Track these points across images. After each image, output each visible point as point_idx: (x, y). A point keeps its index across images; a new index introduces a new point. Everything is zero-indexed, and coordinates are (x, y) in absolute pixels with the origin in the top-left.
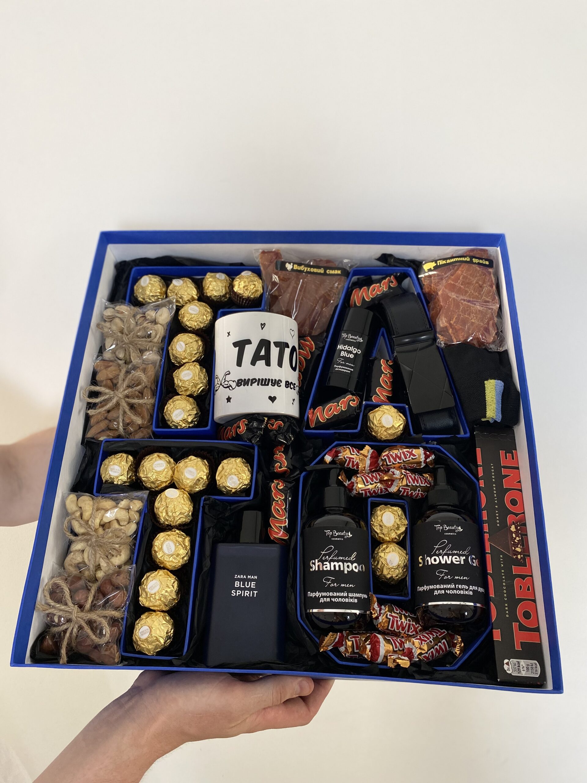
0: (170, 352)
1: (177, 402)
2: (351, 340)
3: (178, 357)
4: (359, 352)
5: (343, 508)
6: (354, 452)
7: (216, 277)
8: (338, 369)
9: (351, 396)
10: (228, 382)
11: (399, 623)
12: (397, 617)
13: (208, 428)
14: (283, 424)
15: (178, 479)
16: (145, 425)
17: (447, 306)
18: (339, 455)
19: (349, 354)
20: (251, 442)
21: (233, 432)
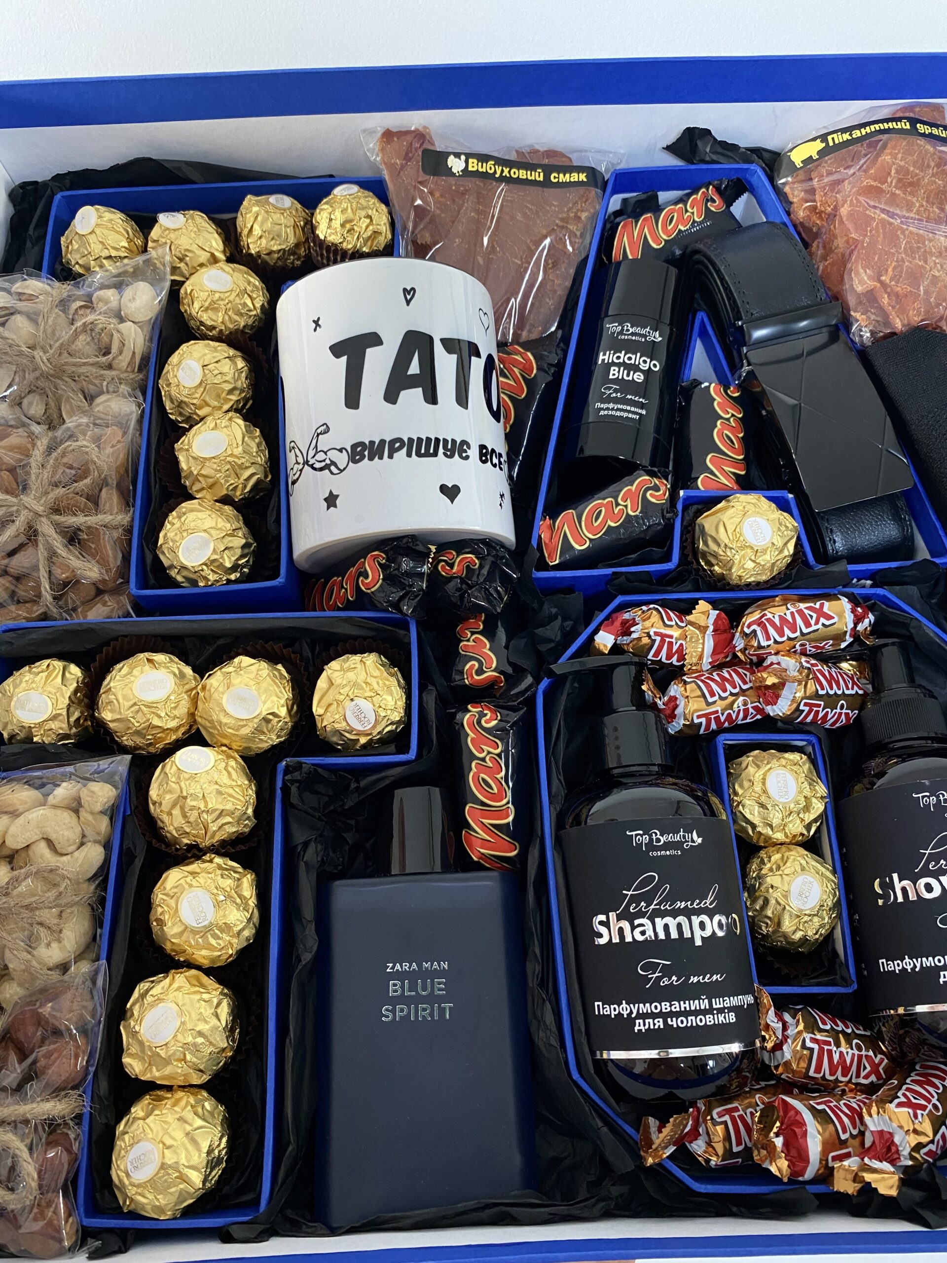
0: (163, 393)
1: (191, 516)
2: (634, 338)
3: (185, 403)
4: (655, 366)
5: (659, 765)
6: (670, 619)
7: (269, 203)
8: (606, 412)
9: (647, 478)
10: (325, 453)
11: (836, 1057)
12: (829, 1043)
13: (280, 580)
14: (477, 561)
15: (209, 722)
16: (111, 585)
17: (867, 239)
18: (632, 629)
19: (632, 373)
20: (400, 611)
21: (346, 589)
